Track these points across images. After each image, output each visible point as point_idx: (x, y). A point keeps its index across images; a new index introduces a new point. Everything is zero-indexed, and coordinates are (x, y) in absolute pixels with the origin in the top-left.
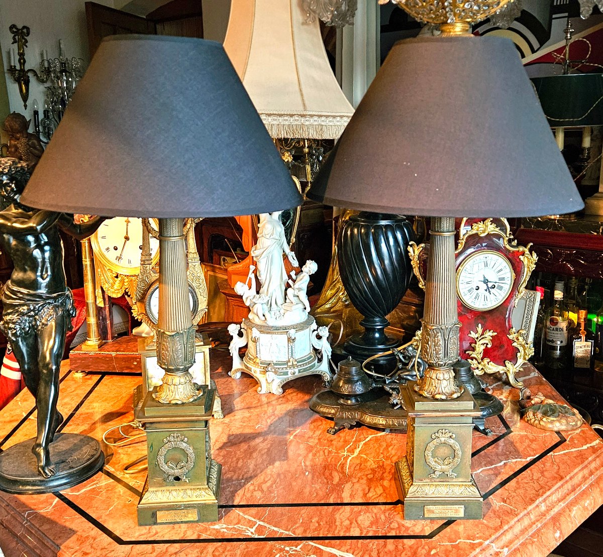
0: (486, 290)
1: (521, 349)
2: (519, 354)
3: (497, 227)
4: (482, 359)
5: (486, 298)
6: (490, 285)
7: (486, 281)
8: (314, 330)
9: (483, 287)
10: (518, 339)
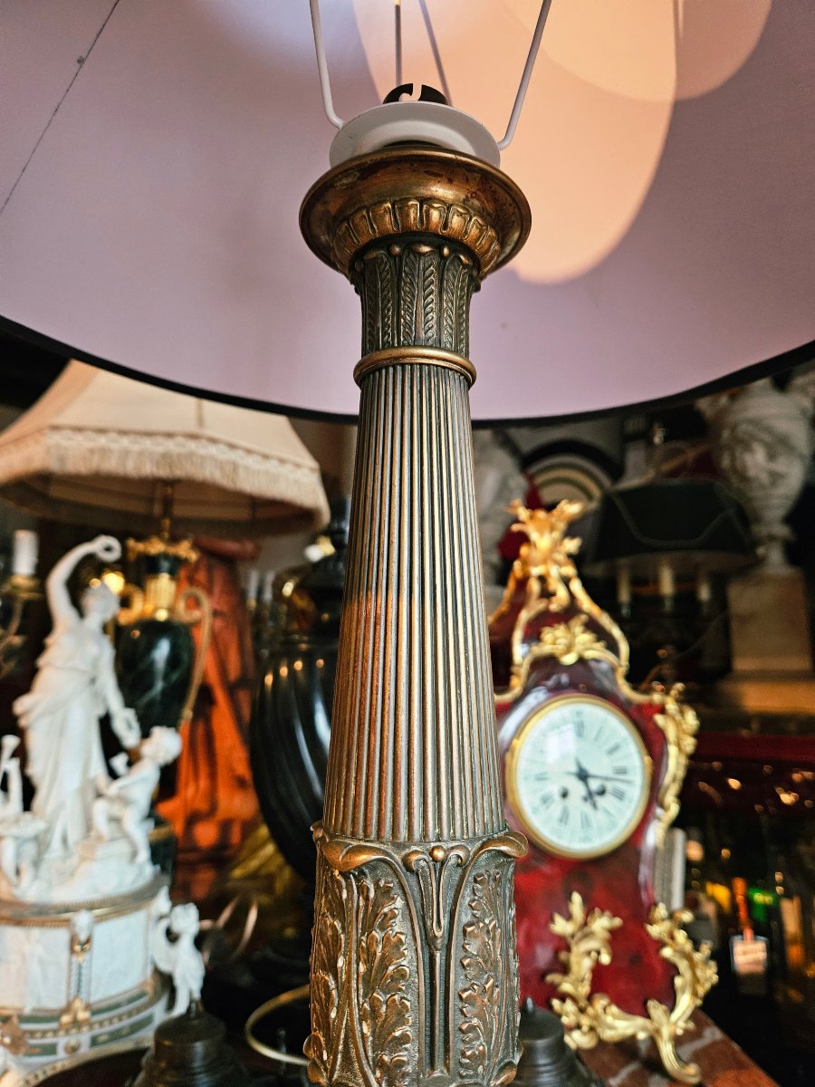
0: (585, 799)
1: (683, 965)
2: (678, 981)
3: (598, 640)
4: (590, 998)
5: (586, 822)
6: (594, 785)
7: (583, 776)
8: (161, 917)
9: (577, 789)
10: (672, 937)
